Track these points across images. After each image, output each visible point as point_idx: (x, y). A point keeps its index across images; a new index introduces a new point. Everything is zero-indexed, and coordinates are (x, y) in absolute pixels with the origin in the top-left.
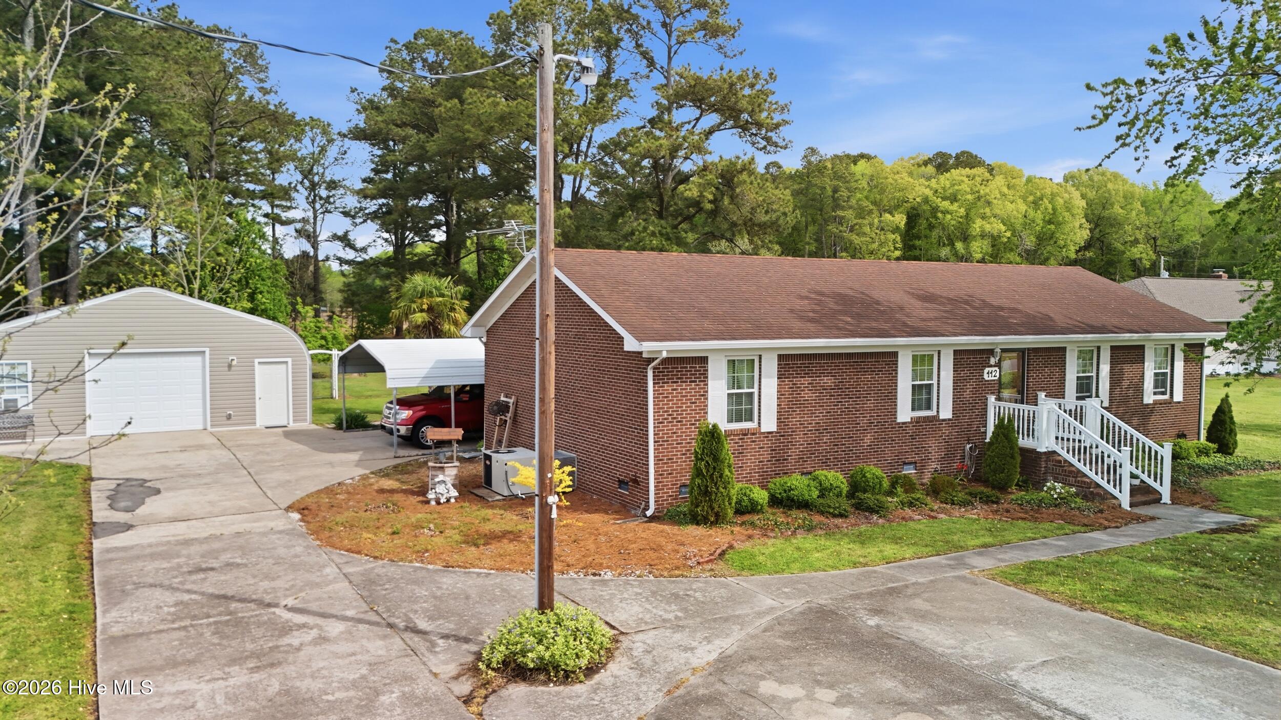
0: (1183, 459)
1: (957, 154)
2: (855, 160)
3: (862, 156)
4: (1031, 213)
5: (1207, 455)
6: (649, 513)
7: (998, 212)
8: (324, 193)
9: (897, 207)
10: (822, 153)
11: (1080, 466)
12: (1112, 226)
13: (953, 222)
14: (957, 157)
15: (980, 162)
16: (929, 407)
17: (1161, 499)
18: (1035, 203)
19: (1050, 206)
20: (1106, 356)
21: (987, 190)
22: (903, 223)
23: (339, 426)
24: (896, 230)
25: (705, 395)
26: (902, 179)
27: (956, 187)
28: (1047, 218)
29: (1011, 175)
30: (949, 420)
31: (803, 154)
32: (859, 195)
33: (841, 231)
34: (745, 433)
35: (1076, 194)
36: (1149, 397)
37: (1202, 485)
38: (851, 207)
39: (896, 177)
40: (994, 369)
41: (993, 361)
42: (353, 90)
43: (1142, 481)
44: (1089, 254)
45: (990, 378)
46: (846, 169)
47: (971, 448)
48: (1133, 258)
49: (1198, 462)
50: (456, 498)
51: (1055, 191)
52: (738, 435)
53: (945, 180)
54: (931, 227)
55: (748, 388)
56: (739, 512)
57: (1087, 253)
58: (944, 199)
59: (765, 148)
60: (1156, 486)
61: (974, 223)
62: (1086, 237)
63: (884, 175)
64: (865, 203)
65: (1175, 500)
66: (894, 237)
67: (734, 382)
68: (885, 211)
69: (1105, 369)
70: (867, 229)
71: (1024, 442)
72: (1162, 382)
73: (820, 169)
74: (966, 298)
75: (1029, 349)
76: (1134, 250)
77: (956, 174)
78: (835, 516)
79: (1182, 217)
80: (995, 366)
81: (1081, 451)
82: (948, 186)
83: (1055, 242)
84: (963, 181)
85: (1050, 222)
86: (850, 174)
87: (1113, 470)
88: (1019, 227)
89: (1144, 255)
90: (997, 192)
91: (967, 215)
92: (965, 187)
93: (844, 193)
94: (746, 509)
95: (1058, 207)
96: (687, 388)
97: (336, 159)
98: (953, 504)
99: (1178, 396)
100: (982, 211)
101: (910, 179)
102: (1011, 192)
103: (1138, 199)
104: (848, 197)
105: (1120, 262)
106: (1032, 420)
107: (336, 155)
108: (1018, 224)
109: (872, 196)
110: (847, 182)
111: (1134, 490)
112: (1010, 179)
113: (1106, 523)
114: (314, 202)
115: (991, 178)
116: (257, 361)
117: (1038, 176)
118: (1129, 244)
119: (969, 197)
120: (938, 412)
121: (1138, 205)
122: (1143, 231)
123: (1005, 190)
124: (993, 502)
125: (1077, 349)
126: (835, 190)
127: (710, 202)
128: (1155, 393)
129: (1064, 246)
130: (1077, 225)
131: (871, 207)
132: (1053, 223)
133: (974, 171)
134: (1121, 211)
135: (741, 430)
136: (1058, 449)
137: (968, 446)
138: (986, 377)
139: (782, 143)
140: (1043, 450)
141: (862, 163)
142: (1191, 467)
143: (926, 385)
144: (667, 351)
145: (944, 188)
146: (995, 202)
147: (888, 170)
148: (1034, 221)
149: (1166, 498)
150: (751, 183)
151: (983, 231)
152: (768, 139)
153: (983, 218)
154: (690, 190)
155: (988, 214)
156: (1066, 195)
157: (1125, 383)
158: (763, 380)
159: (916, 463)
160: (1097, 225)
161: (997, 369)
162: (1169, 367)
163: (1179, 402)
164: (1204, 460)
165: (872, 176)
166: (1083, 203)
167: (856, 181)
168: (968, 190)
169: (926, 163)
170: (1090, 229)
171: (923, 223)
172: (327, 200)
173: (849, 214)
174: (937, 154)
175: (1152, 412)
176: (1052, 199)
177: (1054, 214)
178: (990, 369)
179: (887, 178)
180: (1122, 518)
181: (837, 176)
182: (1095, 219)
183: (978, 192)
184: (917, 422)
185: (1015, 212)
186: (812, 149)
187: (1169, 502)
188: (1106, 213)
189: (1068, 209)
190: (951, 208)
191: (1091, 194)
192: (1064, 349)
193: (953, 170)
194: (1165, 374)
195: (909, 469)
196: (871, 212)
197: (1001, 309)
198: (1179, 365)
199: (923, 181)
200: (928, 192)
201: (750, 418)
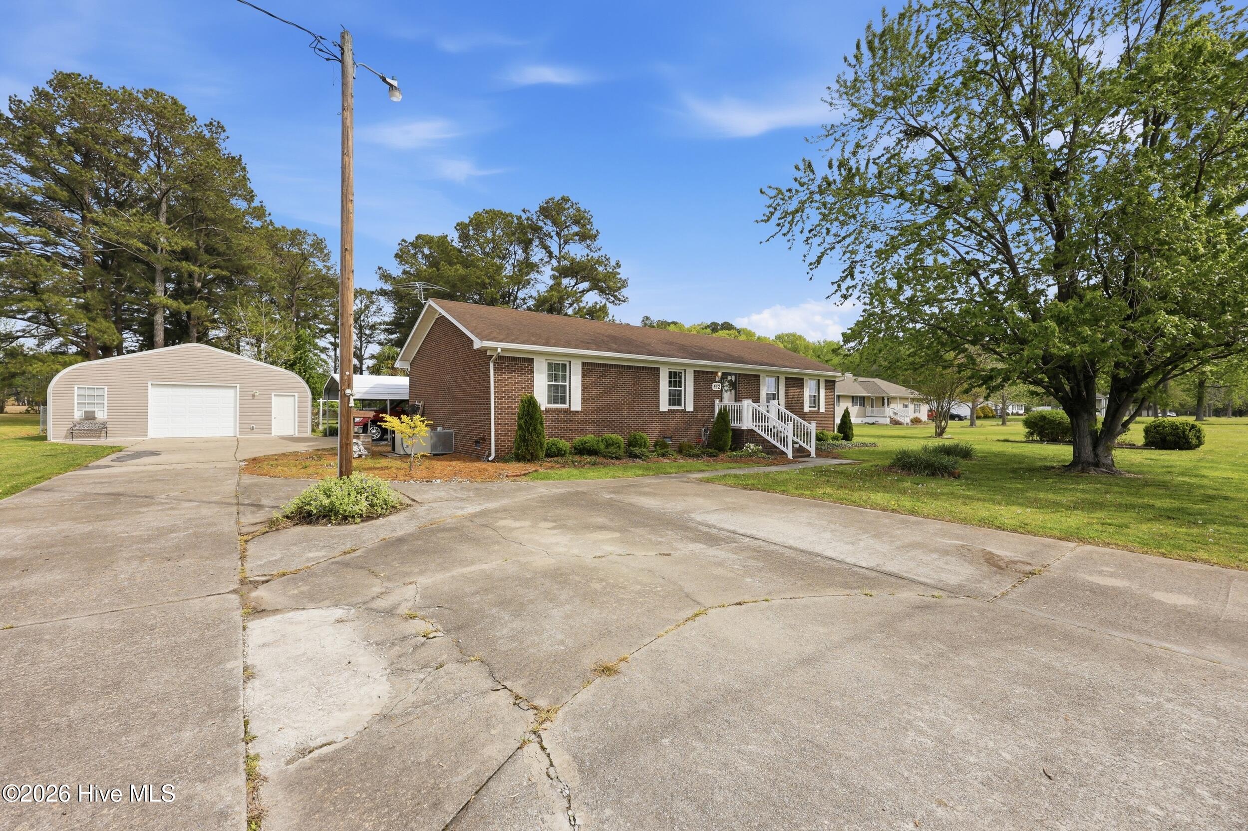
0: (823, 438)
2: (669, 324)
5: (837, 440)
6: (490, 459)
8: (368, 332)
10: (652, 318)
11: (765, 436)
14: (724, 326)
15: (734, 329)
16: (679, 404)
17: (810, 455)
20: (782, 381)
23: (325, 435)
25: (531, 383)
30: (691, 411)
34: (560, 410)
36: (807, 408)
37: (833, 450)
39: (689, 335)
40: (718, 383)
41: (718, 379)
42: (380, 268)
43: (800, 446)
45: (716, 389)
47: (705, 430)
49: (832, 442)
50: (366, 455)
52: (554, 411)
55: (563, 382)
56: (548, 455)
59: (614, 301)
60: (808, 447)
63: (682, 334)
65: (818, 455)
67: (553, 377)
69: (783, 389)
71: (734, 425)
72: (814, 400)
75: (739, 374)
77: (722, 333)
78: (612, 458)
81: (767, 430)
87: (784, 441)
94: (554, 453)
96: (517, 377)
98: (690, 456)
99: (822, 410)
106: (740, 411)
111: (795, 449)
113: (778, 463)
114: (361, 337)
116: (273, 394)
120: (685, 407)
121: (811, 352)
124: (714, 457)
125: (766, 377)
128: (810, 406)
135: (557, 409)
136: (753, 427)
137: (703, 429)
138: (713, 387)
139: (622, 299)
140: (745, 428)
143: (678, 390)
144: (502, 349)
149: (813, 454)
152: (615, 297)
157: (793, 399)
158: (572, 378)
159: (671, 437)
161: (720, 384)
162: (817, 392)
163: (823, 412)
164: (835, 442)
169: (706, 328)
172: (370, 336)
175: (808, 416)
178: (716, 384)
180: (787, 461)
184: (673, 412)
187: (815, 456)
192: (759, 376)
193: (720, 330)
194: (815, 396)
195: (668, 441)
198: (822, 391)
201: (563, 401)
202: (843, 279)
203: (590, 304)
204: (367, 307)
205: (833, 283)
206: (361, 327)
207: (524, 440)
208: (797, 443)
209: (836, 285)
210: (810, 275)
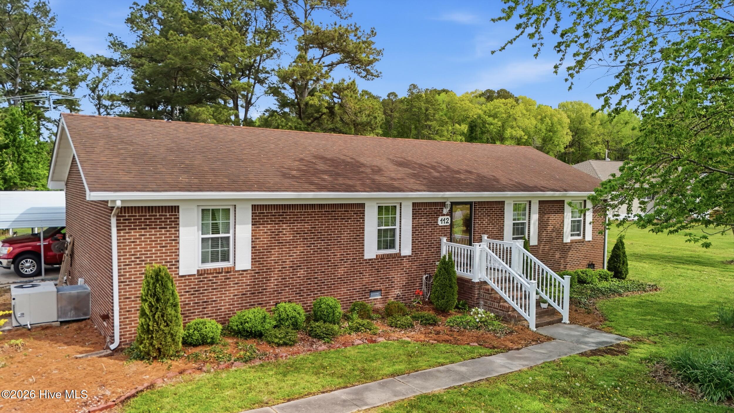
0: (589, 283)
1: (498, 91)
3: (444, 91)
4: (539, 126)
5: (606, 279)
6: (113, 346)
7: (520, 124)
9: (463, 121)
10: (420, 87)
11: (502, 293)
12: (584, 134)
13: (495, 130)
14: (498, 92)
15: (511, 96)
16: (394, 247)
17: (562, 319)
18: (541, 120)
19: (550, 122)
20: (535, 207)
21: (514, 112)
22: (466, 130)
24: (463, 134)
25: (176, 240)
26: (465, 104)
27: (497, 110)
28: (548, 128)
29: (528, 103)
30: (410, 256)
31: (408, 88)
32: (441, 113)
33: (429, 134)
34: (218, 272)
35: (564, 115)
36: (567, 238)
37: (597, 306)
38: (436, 120)
39: (462, 103)
40: (446, 217)
41: (445, 211)
43: (549, 305)
44: (572, 150)
45: (443, 224)
46: (433, 97)
47: (426, 278)
48: (595, 152)
49: (600, 286)
51: (552, 113)
52: (211, 273)
53: (490, 105)
54: (483, 133)
55: (225, 233)
56: (186, 343)
57: (570, 149)
58: (489, 116)
59: (366, 76)
60: (559, 309)
61: (507, 130)
62: (570, 140)
63: (455, 102)
64: (444, 118)
65: (573, 321)
66: (461, 138)
67: (209, 227)
68: (456, 123)
69: (535, 217)
70: (445, 133)
71: (462, 274)
72: (577, 227)
73: (419, 97)
74: (435, 164)
75: (475, 203)
76: (596, 148)
77: (497, 102)
78: (279, 345)
79: (623, 130)
80: (447, 215)
82: (492, 109)
83: (553, 143)
84: (501, 106)
85: (550, 131)
86: (435, 100)
87: (524, 297)
88: (532, 134)
89: (601, 151)
90: (520, 113)
91: (503, 126)
92: (502, 110)
93: (431, 111)
94: (195, 343)
95: (554, 122)
97: (113, 82)
98: (396, 327)
99: (589, 237)
100: (511, 124)
101: (470, 104)
102: (528, 113)
103: (599, 119)
104: (434, 114)
105: (588, 154)
106: (470, 257)
107: (114, 79)
108: (532, 130)
109: (449, 114)
110: (434, 105)
111: (540, 314)
112: (528, 105)
113: (510, 345)
115: (517, 104)
117: (544, 104)
118: (593, 145)
119: (504, 115)
120: (400, 250)
121: (598, 122)
122: (601, 137)
123: (524, 112)
124: (431, 325)
125: (513, 203)
126: (427, 110)
127: (326, 108)
128: (572, 235)
129: (558, 145)
130: (565, 133)
131: (447, 120)
132: (551, 132)
133: (507, 101)
134: (589, 125)
135: (215, 269)
136: (487, 279)
137: (424, 277)
138: (440, 223)
140: (476, 280)
141: (443, 95)
142: (592, 290)
143: (391, 229)
144: (122, 201)
145: (490, 110)
146: (518, 118)
147: (457, 99)
148: (540, 130)
149: (566, 319)
150: (351, 97)
151: (512, 135)
152: (367, 71)
153: (512, 127)
154: (313, 100)
155: (515, 126)
156: (559, 116)
157: (550, 228)
158: (237, 226)
159: (381, 290)
160: (576, 133)
161: (449, 217)
162: (582, 216)
163: (589, 241)
164: (603, 284)
165: (449, 102)
166: (568, 121)
167: (439, 105)
168: (503, 111)
169: (480, 96)
170: (572, 136)
171: (479, 131)
173: (434, 123)
174: (487, 90)
175: (570, 248)
176: (551, 118)
177: (552, 126)
178: (443, 217)
179: (457, 103)
180: (525, 340)
181: (427, 101)
182: (575, 130)
183: (509, 113)
184: (382, 259)
185: (530, 125)
186: (414, 85)
187: (568, 322)
188: (581, 127)
189: (560, 124)
190: (493, 122)
191: (573, 116)
192: (503, 203)
193: (495, 100)
194: (579, 221)
195: (375, 296)
196: (447, 123)
197: (458, 172)
199: (477, 105)
200: (480, 112)
201: (225, 257)
202: (614, 89)
203: (336, 82)
204: (105, 75)
205: (599, 96)
206: (99, 98)
207: (148, 331)
208: (545, 302)
209: (602, 99)
210: (568, 84)
